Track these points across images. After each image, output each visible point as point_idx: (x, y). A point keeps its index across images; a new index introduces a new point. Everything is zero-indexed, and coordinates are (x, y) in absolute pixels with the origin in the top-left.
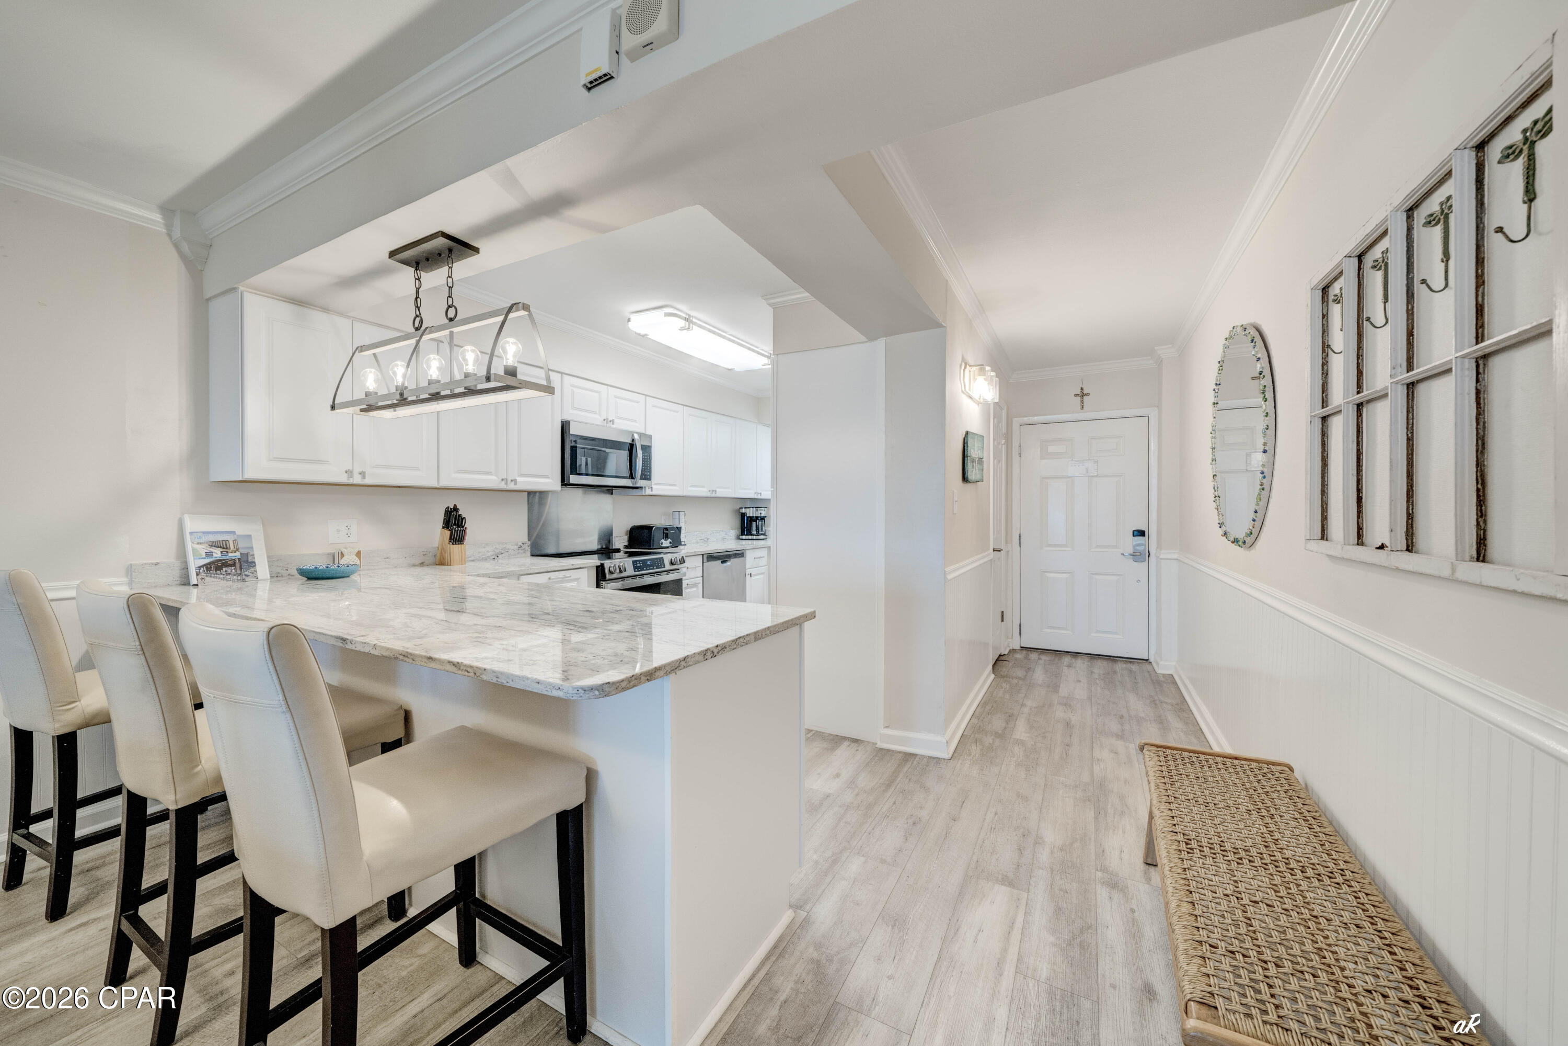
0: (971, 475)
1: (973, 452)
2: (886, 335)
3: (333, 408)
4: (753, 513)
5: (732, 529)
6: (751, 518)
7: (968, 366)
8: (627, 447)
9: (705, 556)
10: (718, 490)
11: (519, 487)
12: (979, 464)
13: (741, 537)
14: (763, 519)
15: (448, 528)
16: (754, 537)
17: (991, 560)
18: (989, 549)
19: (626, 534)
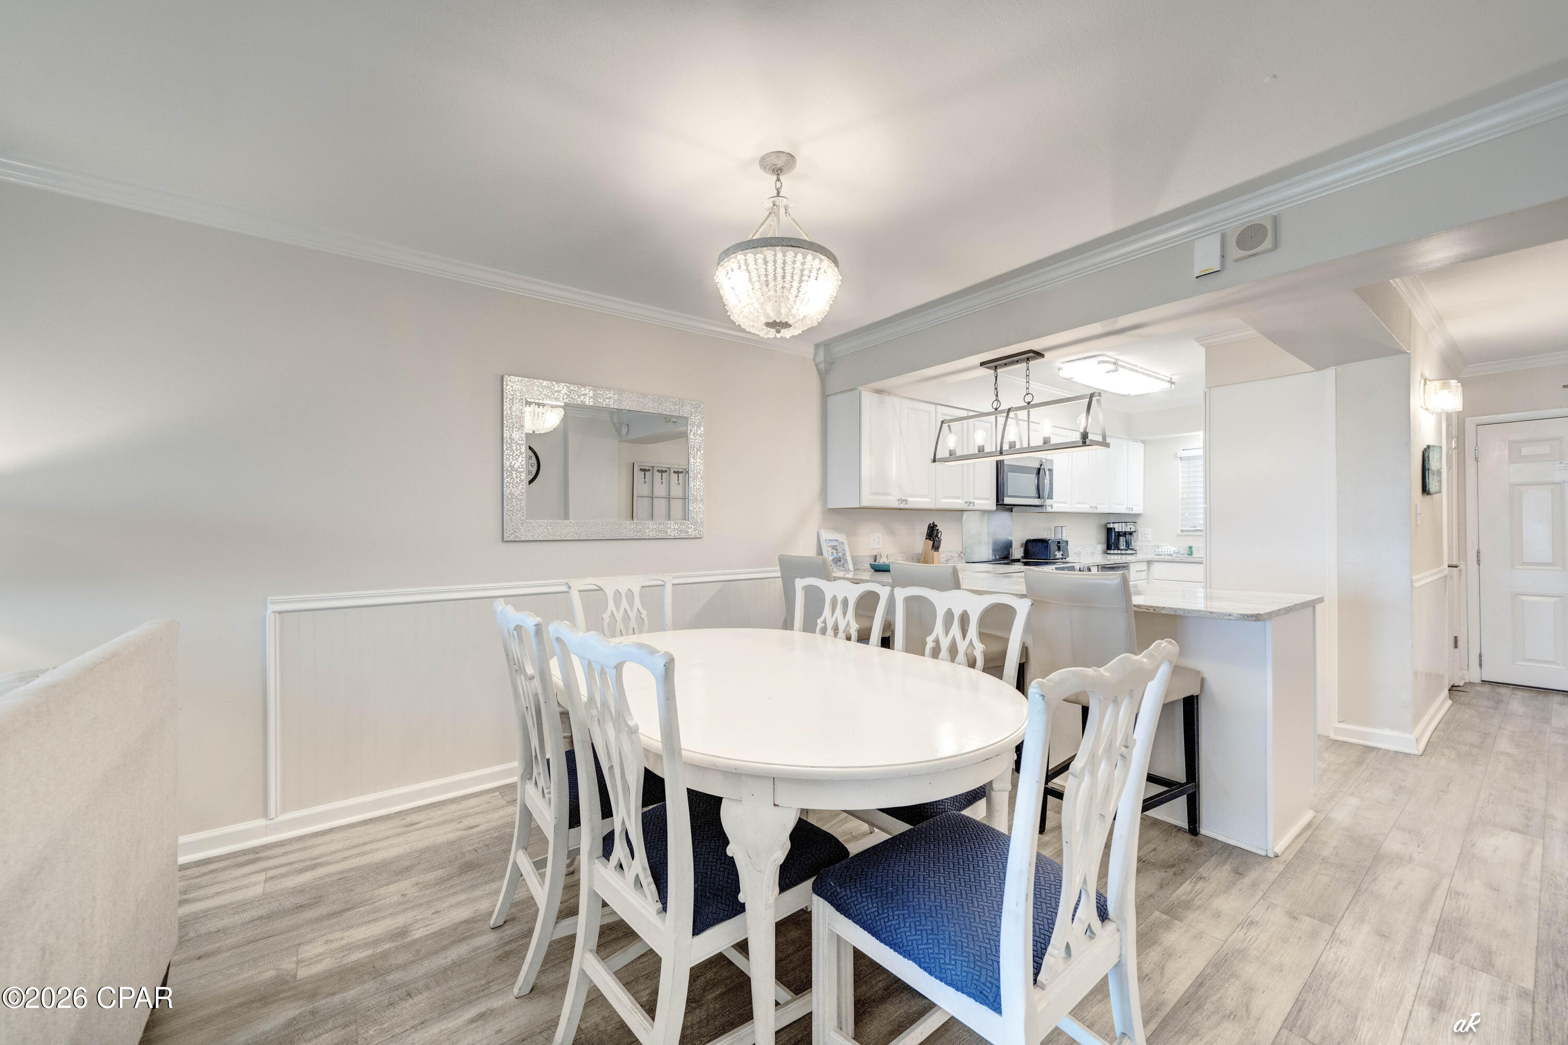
0: (1433, 486)
1: (1433, 465)
2: (1336, 365)
3: (934, 461)
4: (1122, 528)
5: (1099, 543)
6: (1118, 532)
7: (1428, 382)
8: (1035, 472)
9: (1100, 567)
10: (1098, 506)
11: (976, 507)
12: (1438, 475)
13: (1109, 552)
14: (1131, 533)
15: (930, 539)
16: (1123, 552)
17: (1446, 576)
18: (1442, 564)
19: (1022, 547)
